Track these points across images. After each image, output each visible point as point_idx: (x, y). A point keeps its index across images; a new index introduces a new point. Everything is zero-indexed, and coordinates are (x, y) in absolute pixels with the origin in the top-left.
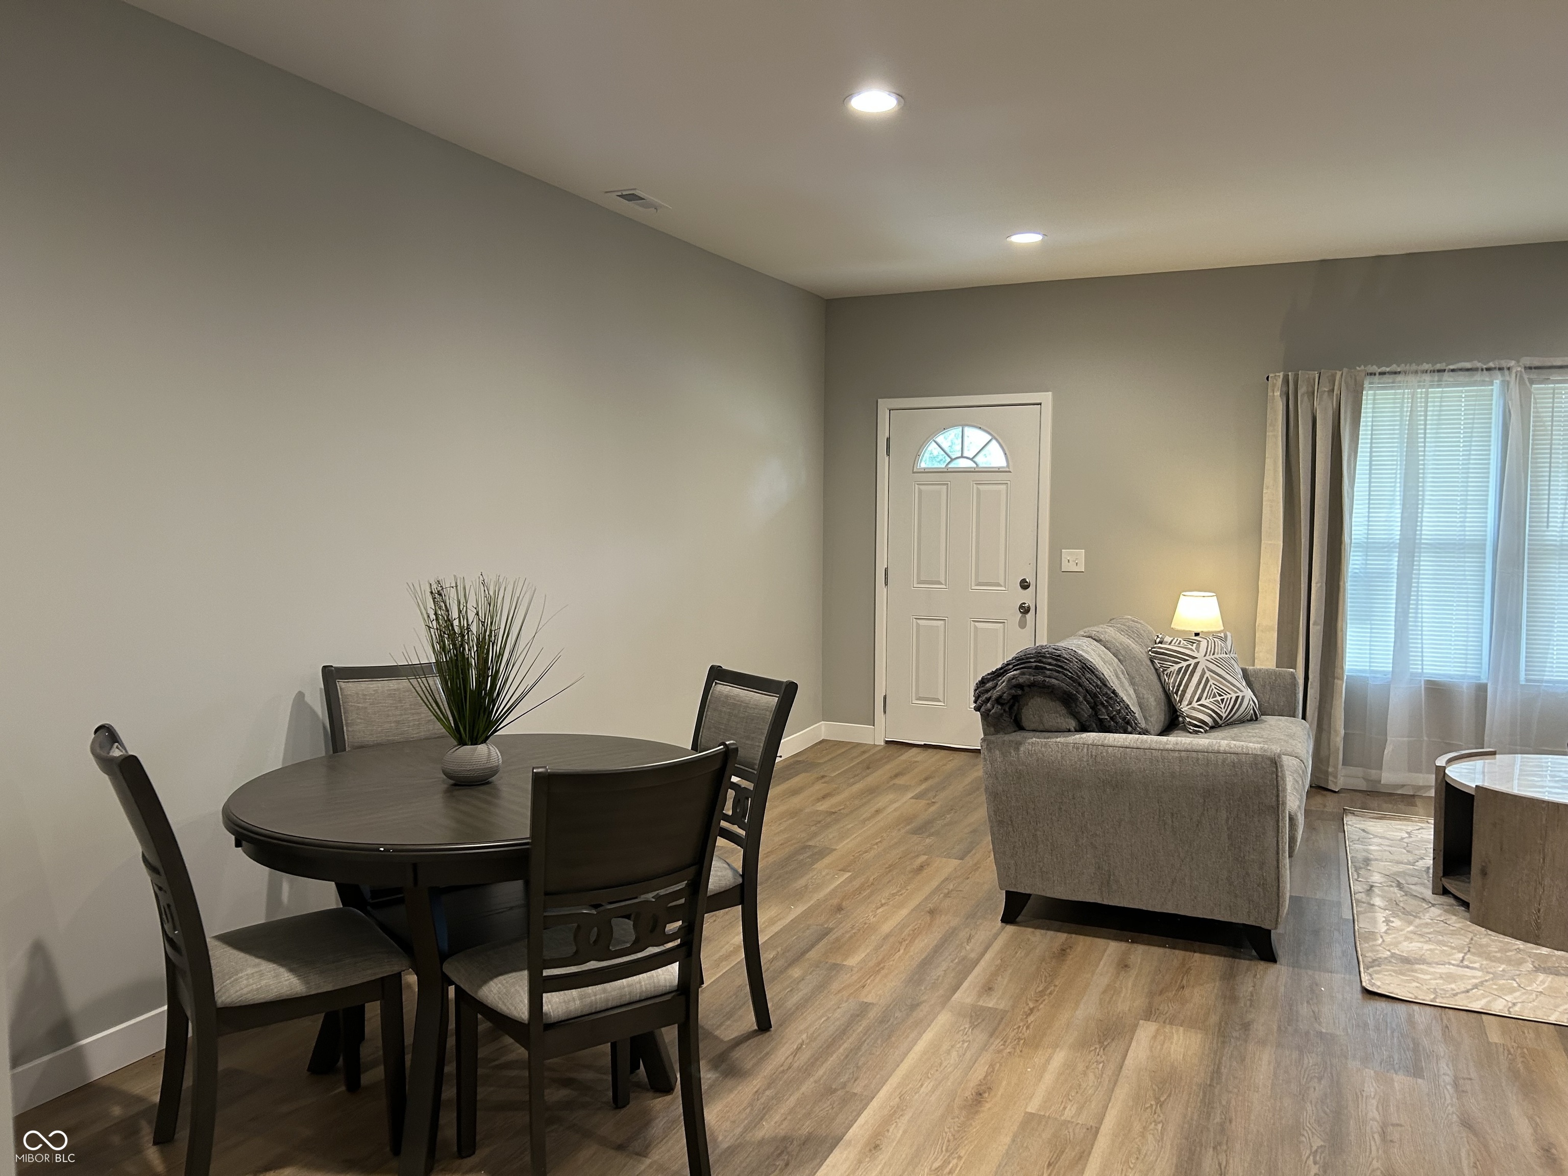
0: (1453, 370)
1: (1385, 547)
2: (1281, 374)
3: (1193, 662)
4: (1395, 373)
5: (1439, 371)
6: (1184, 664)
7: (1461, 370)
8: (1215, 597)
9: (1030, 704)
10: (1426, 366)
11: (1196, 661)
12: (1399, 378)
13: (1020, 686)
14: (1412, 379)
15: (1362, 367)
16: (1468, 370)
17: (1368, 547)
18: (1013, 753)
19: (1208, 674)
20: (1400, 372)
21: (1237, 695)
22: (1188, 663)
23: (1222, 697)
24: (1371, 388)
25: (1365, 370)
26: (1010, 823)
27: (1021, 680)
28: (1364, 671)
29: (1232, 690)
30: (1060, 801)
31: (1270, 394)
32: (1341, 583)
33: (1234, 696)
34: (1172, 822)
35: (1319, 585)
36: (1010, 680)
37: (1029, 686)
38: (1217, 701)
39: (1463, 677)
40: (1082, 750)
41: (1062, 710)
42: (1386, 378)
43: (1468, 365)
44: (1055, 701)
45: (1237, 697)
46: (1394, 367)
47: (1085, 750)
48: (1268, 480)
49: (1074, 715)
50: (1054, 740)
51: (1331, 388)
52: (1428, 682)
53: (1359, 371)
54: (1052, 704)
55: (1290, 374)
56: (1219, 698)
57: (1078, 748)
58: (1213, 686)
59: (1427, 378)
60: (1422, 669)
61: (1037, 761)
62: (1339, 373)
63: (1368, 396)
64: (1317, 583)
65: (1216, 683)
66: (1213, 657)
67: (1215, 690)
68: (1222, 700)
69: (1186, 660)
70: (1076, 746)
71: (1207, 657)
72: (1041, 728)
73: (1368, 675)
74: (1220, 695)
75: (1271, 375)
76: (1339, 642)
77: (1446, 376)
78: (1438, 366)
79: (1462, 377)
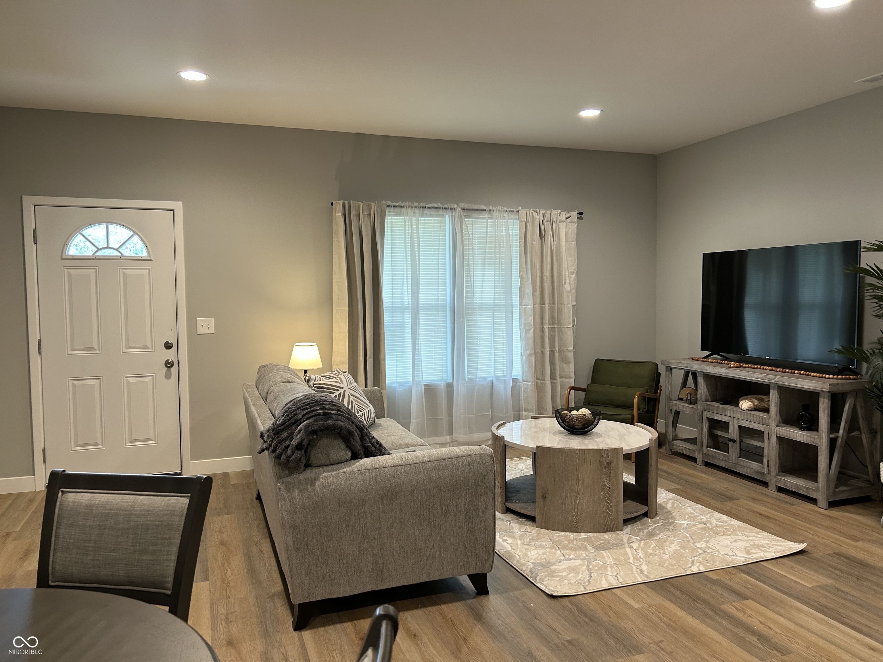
0: (429, 208)
1: (402, 309)
2: (341, 202)
4: (401, 207)
5: (423, 207)
7: (433, 208)
8: (316, 346)
9: (318, 445)
10: (416, 204)
11: (343, 390)
12: (403, 210)
13: (315, 432)
14: (409, 211)
15: (384, 202)
16: (436, 208)
17: (393, 309)
19: (352, 398)
20: (404, 207)
23: (362, 413)
24: (389, 215)
25: (386, 204)
27: (315, 427)
29: (365, 406)
31: (334, 214)
32: (382, 332)
33: (367, 410)
35: (370, 334)
36: (307, 427)
37: (322, 430)
41: (342, 445)
42: (398, 210)
43: (436, 205)
44: (337, 439)
45: (369, 411)
46: (400, 203)
48: (335, 269)
49: (350, 447)
51: (369, 213)
53: (383, 204)
55: (346, 202)
56: (360, 414)
58: (356, 406)
59: (417, 211)
62: (373, 204)
63: (389, 220)
64: (369, 332)
66: (351, 386)
71: (349, 387)
72: (328, 463)
73: (396, 385)
75: (334, 202)
76: (382, 367)
77: (426, 211)
78: (422, 205)
79: (433, 212)
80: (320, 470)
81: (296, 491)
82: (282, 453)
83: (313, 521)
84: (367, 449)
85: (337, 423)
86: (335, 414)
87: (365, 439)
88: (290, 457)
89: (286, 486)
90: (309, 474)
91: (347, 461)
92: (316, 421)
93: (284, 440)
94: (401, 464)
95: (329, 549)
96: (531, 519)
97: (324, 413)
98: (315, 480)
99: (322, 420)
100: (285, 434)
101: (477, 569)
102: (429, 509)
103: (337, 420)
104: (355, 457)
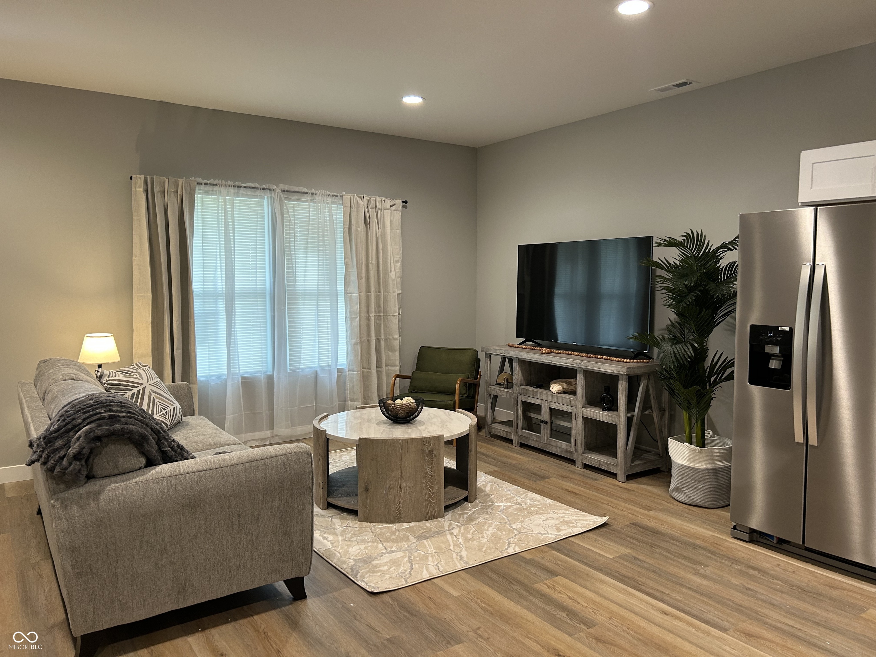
0: (245, 187)
1: (215, 296)
2: (143, 176)
3: (141, 387)
4: (214, 185)
5: (238, 187)
6: (135, 390)
7: (250, 187)
8: (113, 337)
9: (103, 452)
10: (230, 183)
11: (143, 386)
12: (216, 188)
13: (98, 438)
14: (223, 189)
15: (193, 178)
16: (253, 188)
17: (205, 296)
18: (93, 504)
19: (153, 395)
20: (216, 185)
21: (173, 407)
22: (137, 389)
23: (166, 411)
24: (200, 193)
25: (196, 181)
26: (89, 571)
27: (99, 433)
28: (206, 376)
29: (170, 404)
30: (142, 534)
31: (133, 189)
32: (191, 321)
33: (172, 408)
34: (239, 521)
35: (178, 322)
36: (87, 433)
37: (107, 436)
38: (163, 414)
39: (260, 372)
40: (162, 483)
41: (134, 451)
42: (209, 188)
43: (252, 185)
44: (128, 445)
45: (174, 408)
46: (212, 181)
47: (165, 483)
48: (136, 251)
49: (143, 453)
50: (134, 481)
51: (175, 190)
52: (243, 378)
53: (192, 181)
54: (126, 448)
55: (148, 177)
56: (164, 412)
57: (158, 483)
58: (159, 404)
59: (232, 190)
60: (239, 370)
61: (119, 504)
62: (180, 181)
63: (199, 198)
64: (177, 322)
65: (159, 401)
66: (153, 382)
67: (160, 406)
68: (166, 412)
69: (136, 387)
70: (156, 481)
71: (150, 383)
72: (116, 472)
73: (208, 379)
74: (164, 409)
75: (134, 176)
76: (192, 358)
77: (242, 191)
78: (237, 184)
79: (250, 192)
80: (106, 481)
81: (75, 508)
82: (56, 465)
83: (98, 541)
84: (166, 454)
85: (126, 426)
86: (124, 417)
87: (163, 444)
88: (66, 469)
89: (62, 503)
90: (92, 486)
91: (140, 468)
92: (100, 425)
93: (58, 450)
94: (205, 469)
95: (119, 570)
96: (353, 512)
97: (110, 416)
98: (99, 493)
99: (107, 424)
100: (60, 443)
101: (294, 574)
102: (239, 516)
103: (126, 424)
104: (150, 463)
